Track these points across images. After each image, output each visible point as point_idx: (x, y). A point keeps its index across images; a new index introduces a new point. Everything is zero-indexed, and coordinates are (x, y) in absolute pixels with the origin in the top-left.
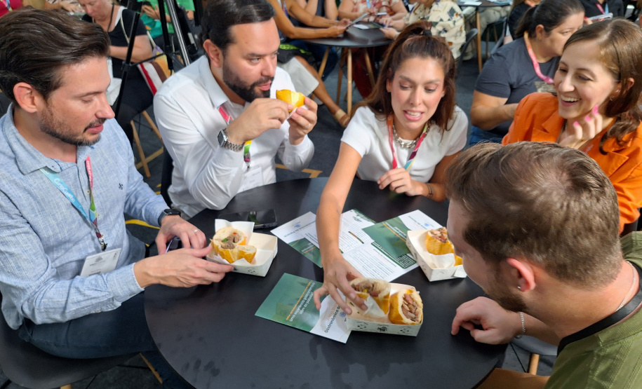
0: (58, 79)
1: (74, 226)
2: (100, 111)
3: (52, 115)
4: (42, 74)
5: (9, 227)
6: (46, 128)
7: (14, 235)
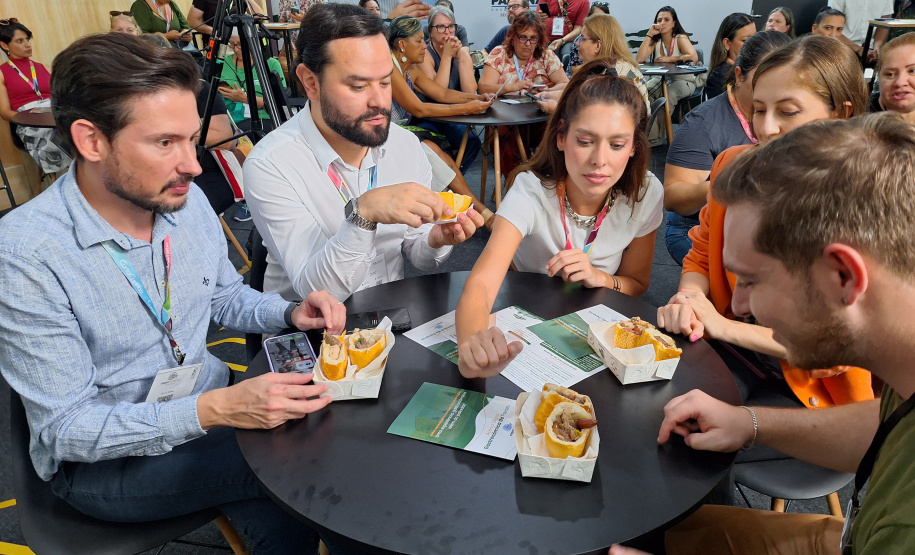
0: (124, 114)
1: (139, 327)
2: (182, 164)
3: (118, 164)
4: (105, 105)
5: (49, 324)
6: (111, 184)
7: (52, 336)
